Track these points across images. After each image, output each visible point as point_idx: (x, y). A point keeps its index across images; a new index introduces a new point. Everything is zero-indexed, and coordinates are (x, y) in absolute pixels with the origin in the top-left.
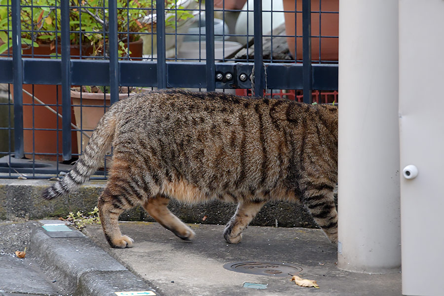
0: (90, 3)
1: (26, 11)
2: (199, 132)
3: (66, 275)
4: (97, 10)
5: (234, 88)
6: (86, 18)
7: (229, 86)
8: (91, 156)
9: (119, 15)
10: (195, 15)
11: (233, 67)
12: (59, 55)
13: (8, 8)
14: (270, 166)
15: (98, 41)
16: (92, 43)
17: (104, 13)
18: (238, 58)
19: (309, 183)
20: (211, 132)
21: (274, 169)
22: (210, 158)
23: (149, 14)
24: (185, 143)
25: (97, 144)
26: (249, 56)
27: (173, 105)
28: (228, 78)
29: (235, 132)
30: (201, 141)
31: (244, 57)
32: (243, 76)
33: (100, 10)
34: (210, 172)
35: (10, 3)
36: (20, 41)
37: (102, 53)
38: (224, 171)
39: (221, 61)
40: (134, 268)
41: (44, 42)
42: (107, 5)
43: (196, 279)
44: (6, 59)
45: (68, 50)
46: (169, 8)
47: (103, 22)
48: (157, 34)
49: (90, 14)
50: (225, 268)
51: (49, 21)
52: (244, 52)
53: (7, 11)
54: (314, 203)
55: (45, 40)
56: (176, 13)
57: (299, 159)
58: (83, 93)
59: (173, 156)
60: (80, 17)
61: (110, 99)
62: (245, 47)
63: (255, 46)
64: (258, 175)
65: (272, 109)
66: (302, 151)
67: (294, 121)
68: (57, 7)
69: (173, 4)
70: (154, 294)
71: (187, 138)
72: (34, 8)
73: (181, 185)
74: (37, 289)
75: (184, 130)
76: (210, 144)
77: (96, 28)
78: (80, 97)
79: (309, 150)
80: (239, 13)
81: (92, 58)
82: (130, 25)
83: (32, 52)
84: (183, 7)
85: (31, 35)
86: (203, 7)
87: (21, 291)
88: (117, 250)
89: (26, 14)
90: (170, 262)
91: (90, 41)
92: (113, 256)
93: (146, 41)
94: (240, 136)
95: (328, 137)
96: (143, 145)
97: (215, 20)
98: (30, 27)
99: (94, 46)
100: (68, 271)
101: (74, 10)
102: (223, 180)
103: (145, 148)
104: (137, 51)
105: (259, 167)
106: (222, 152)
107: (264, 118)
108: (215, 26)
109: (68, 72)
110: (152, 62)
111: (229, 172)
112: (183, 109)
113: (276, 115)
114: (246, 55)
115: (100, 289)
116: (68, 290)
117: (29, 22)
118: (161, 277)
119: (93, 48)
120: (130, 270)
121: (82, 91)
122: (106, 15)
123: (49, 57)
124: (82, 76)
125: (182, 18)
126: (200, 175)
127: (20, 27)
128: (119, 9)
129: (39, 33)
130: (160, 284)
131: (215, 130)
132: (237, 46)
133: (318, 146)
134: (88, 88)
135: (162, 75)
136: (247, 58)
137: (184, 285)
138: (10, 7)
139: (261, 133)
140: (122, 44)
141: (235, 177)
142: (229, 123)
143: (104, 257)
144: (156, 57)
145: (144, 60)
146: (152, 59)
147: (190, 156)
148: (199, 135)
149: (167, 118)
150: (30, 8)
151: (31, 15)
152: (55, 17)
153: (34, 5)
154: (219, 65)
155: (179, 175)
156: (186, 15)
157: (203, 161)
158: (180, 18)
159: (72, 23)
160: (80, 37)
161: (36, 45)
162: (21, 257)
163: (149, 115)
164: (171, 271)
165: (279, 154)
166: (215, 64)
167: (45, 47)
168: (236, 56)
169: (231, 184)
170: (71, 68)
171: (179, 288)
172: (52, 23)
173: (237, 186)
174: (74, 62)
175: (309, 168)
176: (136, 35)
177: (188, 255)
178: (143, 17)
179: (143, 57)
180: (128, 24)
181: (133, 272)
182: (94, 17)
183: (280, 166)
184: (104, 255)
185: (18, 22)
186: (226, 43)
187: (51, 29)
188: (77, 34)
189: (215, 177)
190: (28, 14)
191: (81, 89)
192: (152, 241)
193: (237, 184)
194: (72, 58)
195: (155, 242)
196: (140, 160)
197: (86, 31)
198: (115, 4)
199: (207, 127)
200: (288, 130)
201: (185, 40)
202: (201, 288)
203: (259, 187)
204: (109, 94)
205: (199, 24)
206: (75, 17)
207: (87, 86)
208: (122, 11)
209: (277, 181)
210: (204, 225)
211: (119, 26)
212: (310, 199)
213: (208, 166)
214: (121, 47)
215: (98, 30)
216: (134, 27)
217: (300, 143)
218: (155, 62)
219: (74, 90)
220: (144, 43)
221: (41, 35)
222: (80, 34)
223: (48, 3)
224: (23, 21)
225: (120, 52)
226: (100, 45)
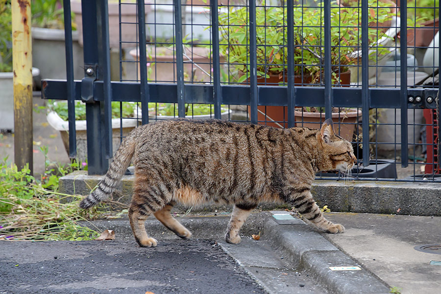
0: (310, 42)
1: (260, 49)
2: (201, 149)
3: (291, 254)
4: (315, 48)
5: (422, 108)
6: (306, 54)
7: (419, 107)
8: (115, 171)
9: (332, 52)
10: (392, 51)
11: (422, 92)
12: (285, 83)
13: (247, 47)
14: (257, 176)
15: (316, 72)
16: (311, 74)
17: (321, 50)
18: (426, 85)
19: (292, 189)
20: (210, 149)
21: (261, 178)
22: (210, 169)
23: (356, 50)
24: (190, 157)
25: (120, 161)
26: (434, 83)
27: (179, 128)
28: (418, 100)
29: (229, 149)
30: (202, 156)
31: (430, 84)
32: (430, 99)
33: (318, 48)
34: (210, 180)
35: (249, 43)
36: (256, 73)
37: (319, 81)
38: (220, 179)
39: (412, 87)
40: (344, 249)
41: (274, 73)
42: (323, 44)
43: (392, 258)
44: (245, 86)
45: (293, 79)
46: (371, 46)
47: (320, 57)
48: (362, 66)
49: (310, 51)
50: (416, 249)
51: (278, 57)
52: (430, 80)
53: (246, 49)
54: (299, 203)
55: (275, 71)
56: (377, 50)
57: (280, 172)
58: (304, 113)
59: (181, 168)
60: (302, 53)
61: (324, 117)
62: (431, 76)
63: (440, 76)
64: (248, 184)
65: (257, 132)
66: (282, 165)
67: (274, 141)
68: (285, 46)
69: (374, 43)
70: (360, 269)
71: (191, 154)
72: (267, 47)
73: (187, 191)
74: (269, 264)
75: (189, 148)
76: (210, 158)
77: (314, 62)
78: (301, 116)
79: (288, 164)
80: (426, 49)
81: (311, 86)
82: (341, 60)
83: (265, 81)
84: (382, 45)
85: (265, 67)
86: (398, 45)
87: (257, 265)
88: (330, 235)
89: (260, 51)
90: (371, 244)
91: (309, 72)
92: (327, 239)
93: (353, 71)
94: (233, 152)
95: (301, 153)
96: (157, 161)
97: (408, 55)
98: (264, 62)
99: (313, 76)
100: (293, 250)
101: (297, 48)
102: (220, 186)
103: (158, 163)
104: (346, 80)
105: (248, 177)
106: (219, 164)
107: (251, 139)
108: (408, 60)
109: (293, 96)
110: (358, 88)
111: (224, 180)
112: (188, 131)
113: (260, 137)
114: (432, 82)
115: (318, 264)
116: (293, 265)
117: (263, 58)
118: (365, 256)
119: (311, 77)
120: (340, 250)
121: (303, 111)
122: (322, 52)
123: (278, 85)
124: (304, 99)
125: (381, 53)
126: (202, 183)
127: (256, 62)
128: (332, 47)
129: (270, 67)
130: (364, 262)
131: (213, 148)
132: (424, 75)
133: (294, 160)
134: (308, 108)
135: (366, 98)
136: (433, 84)
137: (383, 262)
138: (249, 46)
139: (249, 151)
140: (334, 74)
141: (229, 184)
142: (225, 142)
143: (320, 240)
144: (361, 84)
145: (351, 87)
146: (358, 86)
147: (194, 168)
148: (201, 152)
149: (176, 139)
150: (263, 47)
151: (264, 52)
152: (283, 54)
153: (267, 44)
154: (410, 91)
155: (185, 183)
156: (385, 51)
157: (204, 171)
158: (380, 54)
159: (296, 58)
160: (302, 69)
161: (268, 77)
162: (257, 239)
163: (161, 137)
164: (372, 251)
165: (264, 168)
166: (408, 89)
167: (275, 77)
168: (424, 83)
169: (226, 190)
170: (295, 93)
171: (379, 264)
172: (281, 58)
173: (231, 192)
174: (297, 89)
175: (290, 177)
176: (345, 67)
177: (386, 239)
178: (350, 53)
179: (351, 84)
180: (339, 58)
181: (343, 252)
182: (313, 53)
183: (265, 177)
184: (320, 238)
185: (255, 57)
186: (416, 72)
187: (279, 63)
188: (300, 67)
189: (214, 185)
190: (262, 51)
191: (302, 109)
192: (357, 228)
193: (231, 190)
194: (295, 85)
195: (360, 228)
196: (155, 173)
197: (307, 64)
198: (329, 43)
199: (207, 145)
200: (269, 148)
201: (383, 71)
202: (396, 264)
203: (248, 193)
204: (324, 114)
205: (395, 58)
206: (298, 54)
207: (307, 107)
208: (334, 48)
209: (264, 187)
210: (399, 216)
211: (332, 60)
212: (295, 200)
213: (208, 175)
214: (334, 77)
215: (316, 64)
216: (344, 61)
217: (280, 160)
218: (360, 88)
219: (297, 110)
220: (352, 73)
221: (272, 68)
222: (302, 67)
223: (278, 43)
224: (258, 57)
225: (333, 80)
226: (318, 76)
